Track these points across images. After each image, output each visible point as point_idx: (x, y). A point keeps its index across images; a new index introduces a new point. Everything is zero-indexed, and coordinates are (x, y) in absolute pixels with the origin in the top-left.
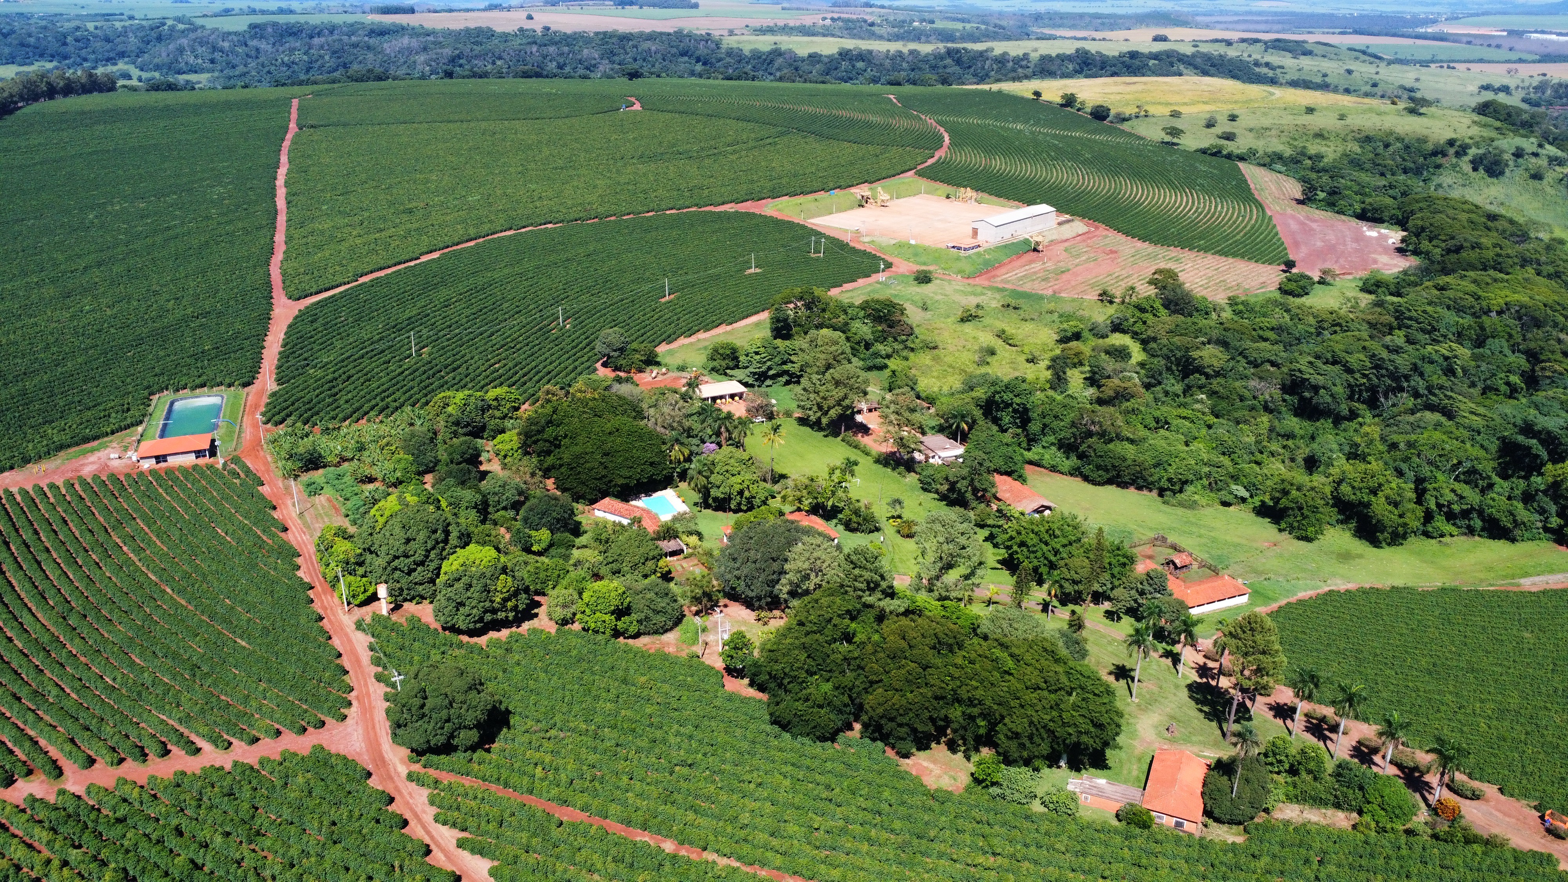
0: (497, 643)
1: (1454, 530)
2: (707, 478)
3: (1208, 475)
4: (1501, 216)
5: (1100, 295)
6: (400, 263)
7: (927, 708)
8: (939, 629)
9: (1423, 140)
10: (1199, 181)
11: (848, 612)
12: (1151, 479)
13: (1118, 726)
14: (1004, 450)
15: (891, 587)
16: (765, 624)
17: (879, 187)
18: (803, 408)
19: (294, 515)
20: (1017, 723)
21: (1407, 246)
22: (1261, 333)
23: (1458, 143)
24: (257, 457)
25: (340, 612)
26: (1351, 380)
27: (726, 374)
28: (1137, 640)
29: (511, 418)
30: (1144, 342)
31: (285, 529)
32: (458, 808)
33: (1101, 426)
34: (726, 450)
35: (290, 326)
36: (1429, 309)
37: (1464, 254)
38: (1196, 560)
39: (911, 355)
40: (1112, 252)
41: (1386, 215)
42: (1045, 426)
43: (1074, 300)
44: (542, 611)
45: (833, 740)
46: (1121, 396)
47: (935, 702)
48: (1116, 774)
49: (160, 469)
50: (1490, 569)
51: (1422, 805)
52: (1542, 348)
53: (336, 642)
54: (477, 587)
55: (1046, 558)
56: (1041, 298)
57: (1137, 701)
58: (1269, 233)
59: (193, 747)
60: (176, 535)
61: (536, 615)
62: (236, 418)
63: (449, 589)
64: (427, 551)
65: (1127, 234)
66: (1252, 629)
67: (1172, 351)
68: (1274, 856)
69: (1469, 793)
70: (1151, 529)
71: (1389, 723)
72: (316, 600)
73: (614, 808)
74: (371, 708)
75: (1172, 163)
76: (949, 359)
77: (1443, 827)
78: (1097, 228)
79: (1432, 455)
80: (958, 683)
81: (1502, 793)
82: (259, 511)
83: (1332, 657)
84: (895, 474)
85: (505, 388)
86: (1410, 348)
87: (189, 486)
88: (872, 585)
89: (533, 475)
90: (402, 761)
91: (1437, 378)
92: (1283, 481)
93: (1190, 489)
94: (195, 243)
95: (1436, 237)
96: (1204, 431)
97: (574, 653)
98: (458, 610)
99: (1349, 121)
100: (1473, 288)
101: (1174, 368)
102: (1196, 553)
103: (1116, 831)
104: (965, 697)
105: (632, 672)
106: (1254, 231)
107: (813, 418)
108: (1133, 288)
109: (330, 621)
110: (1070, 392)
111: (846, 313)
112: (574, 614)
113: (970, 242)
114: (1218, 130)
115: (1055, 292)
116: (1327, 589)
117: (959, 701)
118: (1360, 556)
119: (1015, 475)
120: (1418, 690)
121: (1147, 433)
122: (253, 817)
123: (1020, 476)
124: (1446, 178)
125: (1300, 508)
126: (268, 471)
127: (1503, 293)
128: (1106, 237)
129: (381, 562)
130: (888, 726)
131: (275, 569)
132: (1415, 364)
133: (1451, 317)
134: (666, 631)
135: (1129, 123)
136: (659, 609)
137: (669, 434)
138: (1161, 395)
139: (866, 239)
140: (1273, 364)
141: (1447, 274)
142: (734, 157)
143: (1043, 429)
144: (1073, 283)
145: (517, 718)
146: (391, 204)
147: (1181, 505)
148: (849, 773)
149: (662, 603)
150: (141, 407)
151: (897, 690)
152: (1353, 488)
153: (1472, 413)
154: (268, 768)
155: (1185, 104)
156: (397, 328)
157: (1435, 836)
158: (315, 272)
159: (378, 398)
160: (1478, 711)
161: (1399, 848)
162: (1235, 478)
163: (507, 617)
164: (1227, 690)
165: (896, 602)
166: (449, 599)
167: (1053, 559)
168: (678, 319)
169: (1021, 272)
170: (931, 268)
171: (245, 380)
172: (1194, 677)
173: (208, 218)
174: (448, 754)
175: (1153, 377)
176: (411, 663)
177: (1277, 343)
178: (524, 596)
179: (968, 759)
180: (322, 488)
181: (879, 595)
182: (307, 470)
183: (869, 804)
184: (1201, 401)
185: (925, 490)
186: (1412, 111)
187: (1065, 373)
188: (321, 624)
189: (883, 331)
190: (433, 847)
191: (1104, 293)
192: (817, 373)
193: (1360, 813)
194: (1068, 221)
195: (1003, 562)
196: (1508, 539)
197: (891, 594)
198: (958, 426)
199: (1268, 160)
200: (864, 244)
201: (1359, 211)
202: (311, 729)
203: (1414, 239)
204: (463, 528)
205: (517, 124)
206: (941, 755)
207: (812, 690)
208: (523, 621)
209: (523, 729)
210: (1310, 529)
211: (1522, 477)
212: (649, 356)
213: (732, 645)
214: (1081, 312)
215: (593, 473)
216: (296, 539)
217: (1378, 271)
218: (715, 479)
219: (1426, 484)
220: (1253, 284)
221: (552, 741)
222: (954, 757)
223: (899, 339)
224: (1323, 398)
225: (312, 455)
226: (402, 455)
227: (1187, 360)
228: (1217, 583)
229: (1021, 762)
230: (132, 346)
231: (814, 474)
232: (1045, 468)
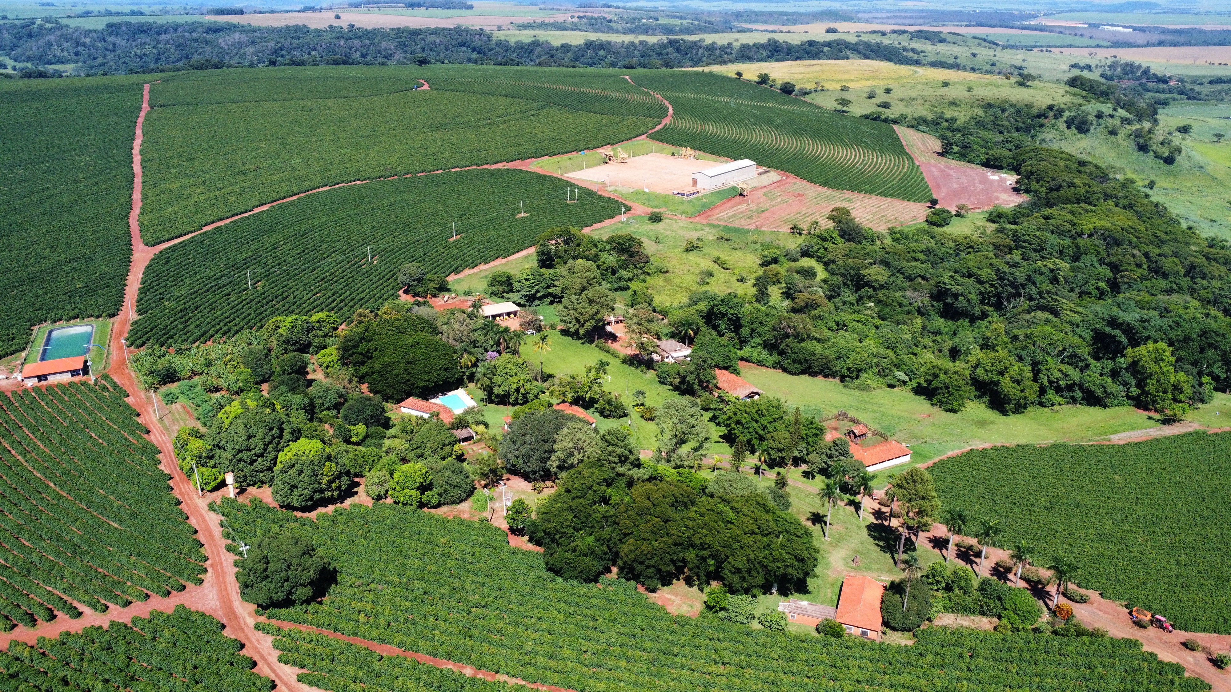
0: (325, 517)
1: (1062, 400)
2: (490, 379)
3: (877, 365)
4: (1089, 162)
5: (792, 228)
6: (237, 215)
7: (668, 553)
8: (676, 490)
9: (1030, 106)
10: (864, 139)
11: (605, 480)
12: (834, 369)
13: (816, 560)
14: (721, 350)
15: (638, 459)
16: (540, 492)
17: (619, 148)
18: (564, 321)
19: (155, 420)
20: (738, 561)
21: (1021, 186)
22: (914, 254)
23: (1055, 108)
24: (122, 374)
25: (195, 497)
26: (982, 289)
27: (503, 297)
28: (828, 493)
29: (331, 336)
30: (826, 264)
31: (148, 432)
32: (297, 650)
33: (795, 330)
34: (505, 356)
35: (147, 267)
36: (1038, 233)
37: (1062, 192)
38: (870, 430)
39: (648, 278)
40: (800, 195)
41: (1004, 163)
42: (753, 330)
43: (772, 233)
44: (361, 490)
45: (596, 581)
46: (809, 306)
47: (674, 547)
48: (815, 597)
49: (42, 386)
50: (1089, 429)
51: (1045, 609)
52: (1121, 261)
53: (193, 521)
54: (307, 472)
55: (757, 433)
56: (747, 231)
57: (829, 539)
58: (918, 178)
59: (76, 612)
60: (56, 440)
61: (356, 493)
62: (105, 343)
63: (285, 475)
64: (265, 445)
65: (810, 181)
66: (914, 481)
67: (847, 270)
68: (936, 654)
69: (1078, 598)
70: (835, 407)
71: (1019, 548)
72: (175, 488)
73: (423, 644)
74: (224, 573)
75: (843, 127)
76: (677, 281)
77: (1061, 625)
78: (788, 177)
79: (1044, 344)
80: (692, 532)
81: (1102, 597)
82: (126, 418)
83: (974, 500)
84: (638, 371)
85: (326, 313)
86: (1025, 263)
87: (67, 399)
88: (623, 458)
89: (350, 381)
90: (250, 615)
91: (1047, 286)
92: (934, 367)
93: (864, 375)
94: (66, 201)
95: (1042, 179)
96: (873, 331)
97: (388, 522)
98: (292, 491)
99: (974, 92)
100: (1070, 217)
101: (849, 283)
102: (870, 424)
103: (817, 641)
104: (698, 542)
105: (435, 535)
106: (906, 177)
107: (572, 330)
108: (816, 223)
109: (187, 504)
110: (771, 304)
111: (596, 247)
112: (387, 491)
113: (691, 190)
114: (877, 100)
115: (757, 227)
116: (969, 448)
117: (693, 546)
118: (993, 423)
119: (731, 369)
120: (1039, 522)
121: (830, 333)
122: (128, 665)
123: (735, 370)
124: (1048, 135)
125: (947, 388)
126: (132, 385)
127: (1092, 221)
128: (795, 184)
129: (227, 455)
130: (639, 568)
131: (141, 464)
132: (1029, 276)
133: (1054, 239)
134: (461, 501)
135: (810, 95)
136: (455, 484)
137: (459, 346)
138: (840, 305)
139: (610, 189)
140: (924, 278)
141: (1051, 207)
142: (505, 126)
143: (752, 333)
144: (771, 220)
145: (343, 575)
146: (228, 167)
147: (858, 388)
148: (610, 606)
149: (457, 479)
150: (24, 336)
151: (645, 540)
152: (986, 370)
153: (1072, 311)
154: (140, 626)
155: (852, 81)
156: (236, 267)
157: (1055, 632)
158: (167, 223)
159: (222, 324)
160: (1083, 537)
161: (1029, 643)
162: (897, 366)
163: (332, 495)
164: (896, 529)
165: (642, 471)
166: (285, 483)
167: (762, 433)
168: (464, 255)
169: (731, 212)
170: (661, 210)
171: (109, 312)
172: (872, 520)
173: (76, 181)
174: (288, 607)
175: (833, 290)
176: (255, 535)
177: (926, 262)
178: (346, 478)
179: (702, 591)
180: (178, 398)
181: (628, 466)
182: (165, 384)
183: (625, 630)
184: (870, 308)
185: (662, 383)
186: (1021, 84)
187: (766, 289)
188: (180, 507)
189: (625, 260)
190: (277, 682)
191: (794, 227)
192: (575, 294)
193: (999, 617)
194: (766, 172)
195: (723, 437)
196: (1101, 406)
197: (638, 464)
198: (686, 333)
199: (915, 123)
200: (609, 192)
201: (984, 160)
202: (174, 593)
203: (1026, 181)
204: (294, 425)
205: (330, 102)
206: (680, 588)
207: (578, 542)
208: (346, 498)
209: (348, 584)
210: (955, 403)
211: (1110, 359)
212: (441, 284)
213: (514, 510)
214: (778, 242)
215: (399, 378)
216: (157, 439)
217: (1000, 205)
218: (497, 379)
219: (1040, 366)
220: (907, 217)
221: (372, 592)
222: (690, 589)
223: (638, 266)
224: (962, 303)
225: (168, 371)
226: (242, 369)
227: (859, 277)
228: (886, 447)
229: (742, 591)
230: (15, 286)
231: (575, 374)
232: (753, 363)
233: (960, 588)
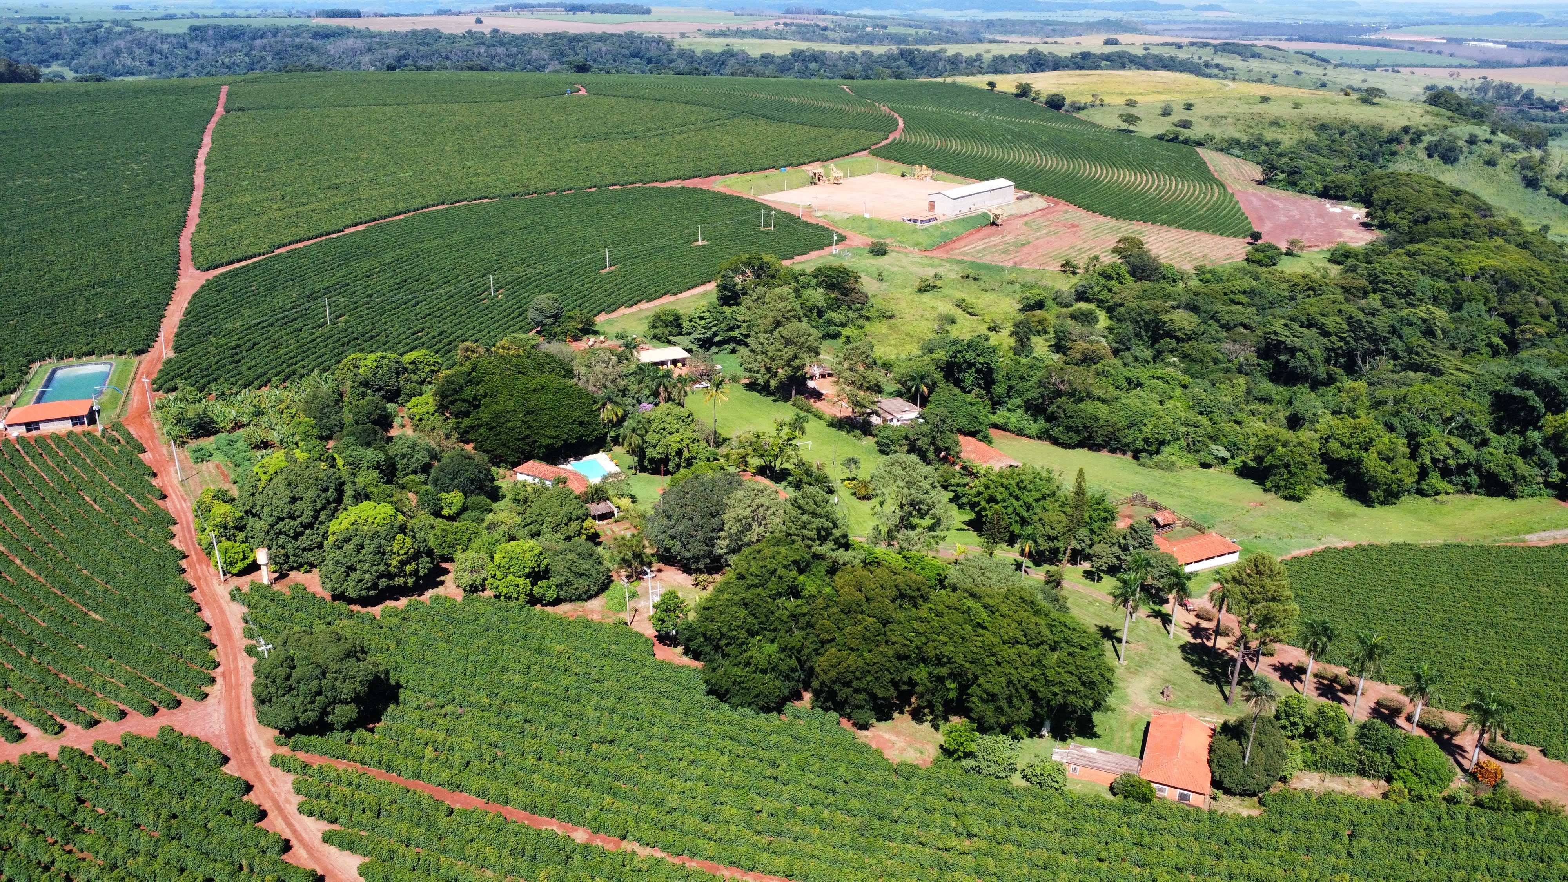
0: (394, 612)
1: (1450, 488)
2: (642, 437)
3: (1187, 435)
4: (1465, 192)
5: (1063, 266)
6: (321, 235)
7: (887, 670)
8: (900, 579)
9: (1378, 128)
10: (1159, 162)
11: (795, 562)
12: (1124, 441)
13: (1110, 683)
14: (968, 409)
15: (845, 536)
16: (704, 588)
17: (832, 165)
18: (750, 370)
19: (176, 482)
20: (994, 682)
21: (1373, 219)
22: (1232, 296)
23: (1412, 131)
24: (141, 424)
25: (215, 582)
26: (1328, 343)
27: (669, 342)
28: (1122, 598)
29: (430, 383)
30: (1110, 310)
31: (164, 497)
32: (328, 796)
33: (1070, 384)
34: (663, 406)
35: (195, 295)
36: (1404, 272)
37: (1431, 224)
38: (1179, 519)
39: (867, 324)
40: (1073, 226)
41: (1349, 193)
42: (1010, 388)
43: (1035, 271)
44: (448, 579)
45: (779, 711)
46: (1088, 359)
47: (895, 661)
48: (1107, 743)
49: (31, 437)
50: (1492, 526)
51: (1458, 770)
52: (1521, 311)
53: (207, 615)
54: (370, 548)
55: (1017, 514)
56: (1002, 269)
57: (1125, 663)
58: (1233, 208)
59: (15, 732)
60: (35, 504)
61: (442, 583)
62: (124, 386)
63: (337, 552)
64: (316, 511)
65: (1087, 209)
66: (1260, 573)
67: (1140, 315)
68: (1297, 831)
69: (1508, 756)
70: (1127, 490)
71: (1418, 678)
72: (188, 570)
73: (514, 793)
74: (239, 685)
75: (1130, 147)
76: (906, 328)
77: (1486, 795)
78: (1057, 204)
79: (1423, 408)
80: (924, 640)
81: (1545, 755)
82: (135, 478)
83: (1336, 614)
84: (850, 437)
85: (424, 351)
86: (1387, 311)
87: (61, 453)
88: (823, 533)
89: (448, 436)
90: (267, 744)
91: (1417, 339)
92: (1267, 437)
93: (1167, 450)
94: (101, 216)
95: (1402, 210)
96: (1179, 391)
97: (482, 621)
98: (348, 575)
99: (1303, 110)
100: (1446, 253)
101: (1143, 333)
102: (1178, 511)
103: (1112, 806)
104: (932, 654)
105: (548, 641)
106: (1216, 207)
107: (761, 381)
108: (1096, 258)
109: (202, 592)
110: (1035, 354)
111: (797, 281)
112: (484, 579)
113: (927, 215)
114: (1174, 118)
115: (1015, 264)
116: (1323, 547)
117: (925, 660)
118: (1353, 515)
119: (980, 436)
120: (1436, 646)
121: (1118, 393)
122: (75, 811)
123: (986, 437)
124: (1402, 166)
125: (1287, 466)
126: (153, 437)
127: (1476, 259)
128: (1066, 212)
129: (264, 525)
130: (843, 693)
131: (145, 537)
132: (1393, 327)
133: (1425, 281)
134: (590, 597)
135: (1085, 112)
136: (582, 571)
137: (600, 394)
138: (1130, 360)
139: (819, 214)
140: (1246, 327)
141: (1417, 243)
142: (681, 137)
143: (1009, 391)
144: (1034, 256)
145: (408, 692)
146: (316, 179)
147: (1158, 466)
148: (798, 747)
149: (585, 565)
150: (17, 375)
151: (852, 650)
152: (1342, 444)
153: (1458, 369)
154: (104, 755)
155: (1140, 94)
156: (312, 297)
157: (1479, 804)
158: (229, 244)
159: (284, 365)
160: (1505, 667)
161: (1439, 819)
162: (1214, 439)
163: (405, 583)
164: (1226, 651)
165: (850, 553)
166: (337, 563)
167: (1025, 514)
168: (619, 289)
169: (980, 245)
170: (887, 241)
171: (137, 347)
172: (1188, 638)
173: (117, 192)
174: (321, 734)
175: (1120, 342)
177: (1249, 306)
178: (426, 559)
179: (936, 728)
180: (211, 455)
181: (830, 545)
182: (197, 437)
183: (820, 782)
184: (1174, 365)
185: (883, 452)
186: (1365, 101)
187: (1028, 339)
188: (191, 595)
189: (837, 299)
190: (294, 842)
191: (1067, 264)
192: (766, 332)
193: (1389, 779)
194: (1027, 197)
195: (970, 524)
196: (1507, 496)
197: (845, 543)
198: (917, 389)
199: (1225, 145)
200: (816, 218)
201: (1321, 189)
202: (163, 710)
203: (1380, 212)
204: (360, 487)
205: (455, 107)
206: (904, 725)
207: (753, 652)
208: (427, 589)
209: (415, 705)
210: (1298, 487)
211: (1518, 432)
212: (586, 324)
213: (663, 607)
214: (1044, 282)
215: (514, 433)
216: (175, 506)
217: (1345, 243)
218: (651, 437)
219: (1419, 439)
220: (1219, 255)
221: (448, 718)
222: (921, 727)
223: (853, 307)
224: (1300, 361)
225: (202, 419)
226: (303, 419)
227: (1157, 324)
228: (1203, 540)
229: (998, 730)
230: (16, 314)
231: (760, 431)
232: (1011, 431)
233: (1328, 734)
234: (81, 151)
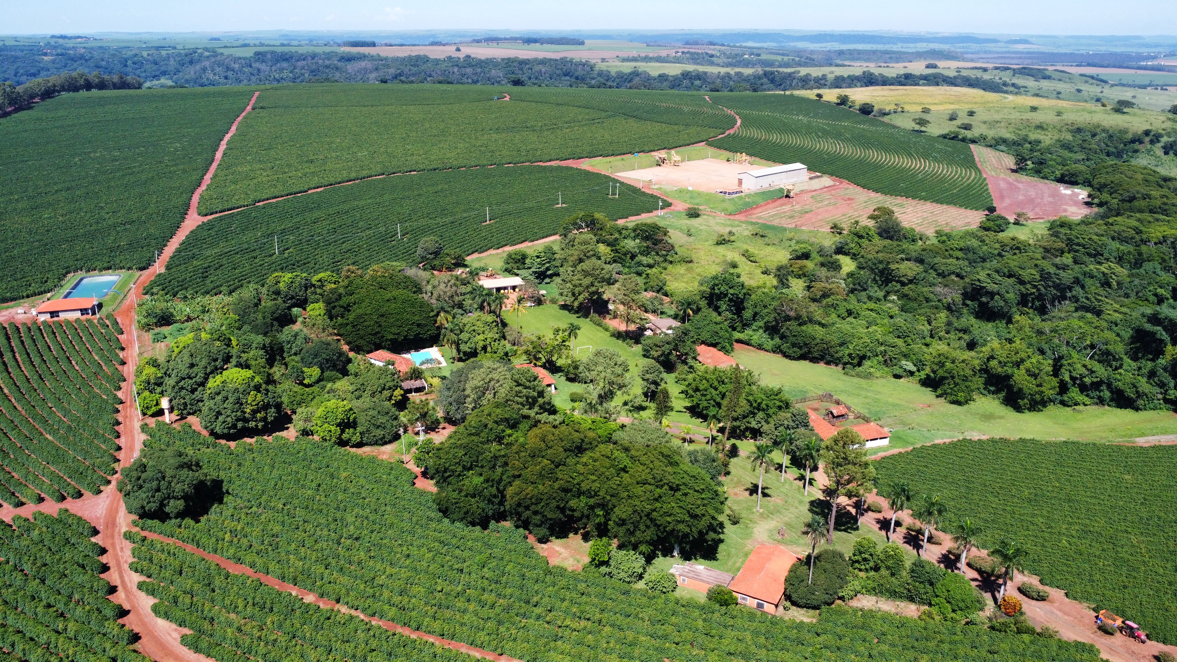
1: (1087, 400)
2: (457, 335)
3: (884, 353)
5: (832, 228)
6: (291, 194)
7: (555, 499)
8: (579, 436)
9: (1125, 131)
10: (934, 154)
11: (507, 420)
12: (836, 355)
15: (550, 404)
17: (673, 152)
18: (563, 295)
19: (135, 354)
20: (625, 511)
21: (1093, 199)
22: (951, 252)
23: (1152, 133)
24: (127, 316)
25: (136, 420)
26: (1023, 290)
27: (513, 273)
31: (123, 364)
32: (151, 560)
33: (800, 314)
35: (191, 232)
36: (1096, 238)
37: (1136, 203)
38: (854, 412)
39: (670, 267)
40: (849, 199)
41: (1080, 179)
42: (756, 313)
43: (811, 232)
44: (292, 425)
45: (485, 526)
46: (826, 295)
47: (562, 494)
48: (720, 564)
49: (52, 321)
50: (1112, 430)
51: (990, 602)
53: (122, 442)
54: (232, 399)
56: (785, 229)
57: (761, 510)
58: (982, 189)
61: (287, 428)
62: (124, 290)
63: (211, 401)
64: (206, 374)
65: (864, 187)
67: (875, 264)
69: (1035, 595)
70: (823, 389)
71: (963, 529)
72: (121, 411)
75: (915, 143)
76: (699, 270)
77: (1001, 620)
78: (841, 183)
79: (1070, 338)
80: (582, 478)
81: (1067, 596)
84: (623, 343)
85: (328, 273)
86: (1076, 266)
88: (531, 401)
90: (127, 524)
91: (1095, 289)
92: (939, 355)
93: (867, 363)
94: (144, 177)
95: (1115, 192)
96: (886, 320)
98: (217, 418)
99: (1065, 116)
100: (1136, 224)
101: (878, 278)
102: (856, 408)
103: (701, 607)
104: (586, 489)
106: (969, 187)
107: (570, 303)
108: (858, 222)
109: (125, 426)
111: (621, 234)
112: (312, 427)
113: (735, 189)
114: (958, 122)
115: (797, 226)
117: (581, 493)
118: (1001, 417)
119: (719, 347)
120: (1014, 513)
121: (838, 320)
123: (726, 349)
124: (1142, 161)
125: (953, 377)
126: (130, 324)
127: (1162, 229)
128: (847, 189)
130: (526, 514)
132: (1077, 278)
133: (1114, 245)
134: (385, 443)
135: (889, 117)
136: (378, 424)
137: (438, 305)
138: (863, 298)
139: (655, 187)
140: (958, 275)
141: (1117, 216)
142: (568, 131)
143: (754, 316)
144: (813, 220)
145: (231, 497)
146: (299, 156)
147: (858, 375)
149: (382, 420)
150: (57, 280)
151: (531, 483)
152: (1001, 362)
153: (1115, 311)
154: (18, 523)
155: (935, 104)
156: (271, 235)
157: (991, 627)
158: (225, 198)
162: (906, 356)
163: (257, 426)
164: (845, 508)
165: (554, 416)
166: (210, 409)
168: (492, 237)
169: (773, 212)
170: (702, 207)
171: (141, 265)
172: (820, 496)
173: (160, 162)
174: (161, 520)
175: (859, 284)
177: (963, 259)
178: (273, 410)
180: (166, 337)
181: (536, 409)
182: (161, 325)
184: (893, 302)
185: (644, 356)
186: (1118, 111)
187: (787, 280)
188: (116, 427)
189: (648, 247)
190: (119, 588)
191: (835, 227)
192: (572, 266)
193: (929, 605)
194: (818, 177)
195: (690, 408)
196: (1133, 408)
197: (553, 411)
198: (685, 312)
199: (994, 142)
200: (653, 190)
201: (1059, 176)
202: (69, 499)
203: (1098, 194)
205: (412, 108)
206: (574, 543)
207: (465, 482)
208: (273, 432)
209: (232, 506)
210: (961, 395)
211: (1151, 360)
212: (460, 260)
213: (421, 449)
214: (813, 240)
215: (369, 330)
216: (128, 369)
217: (1065, 216)
218: (464, 336)
219: (1063, 361)
220: (959, 223)
221: (251, 515)
222: (584, 544)
223: (660, 253)
224: (997, 302)
225: (166, 314)
226: (232, 315)
227: (887, 271)
229: (631, 548)
230: (68, 241)
231: (541, 334)
232: (753, 346)
233: (888, 568)
234: (145, 134)
